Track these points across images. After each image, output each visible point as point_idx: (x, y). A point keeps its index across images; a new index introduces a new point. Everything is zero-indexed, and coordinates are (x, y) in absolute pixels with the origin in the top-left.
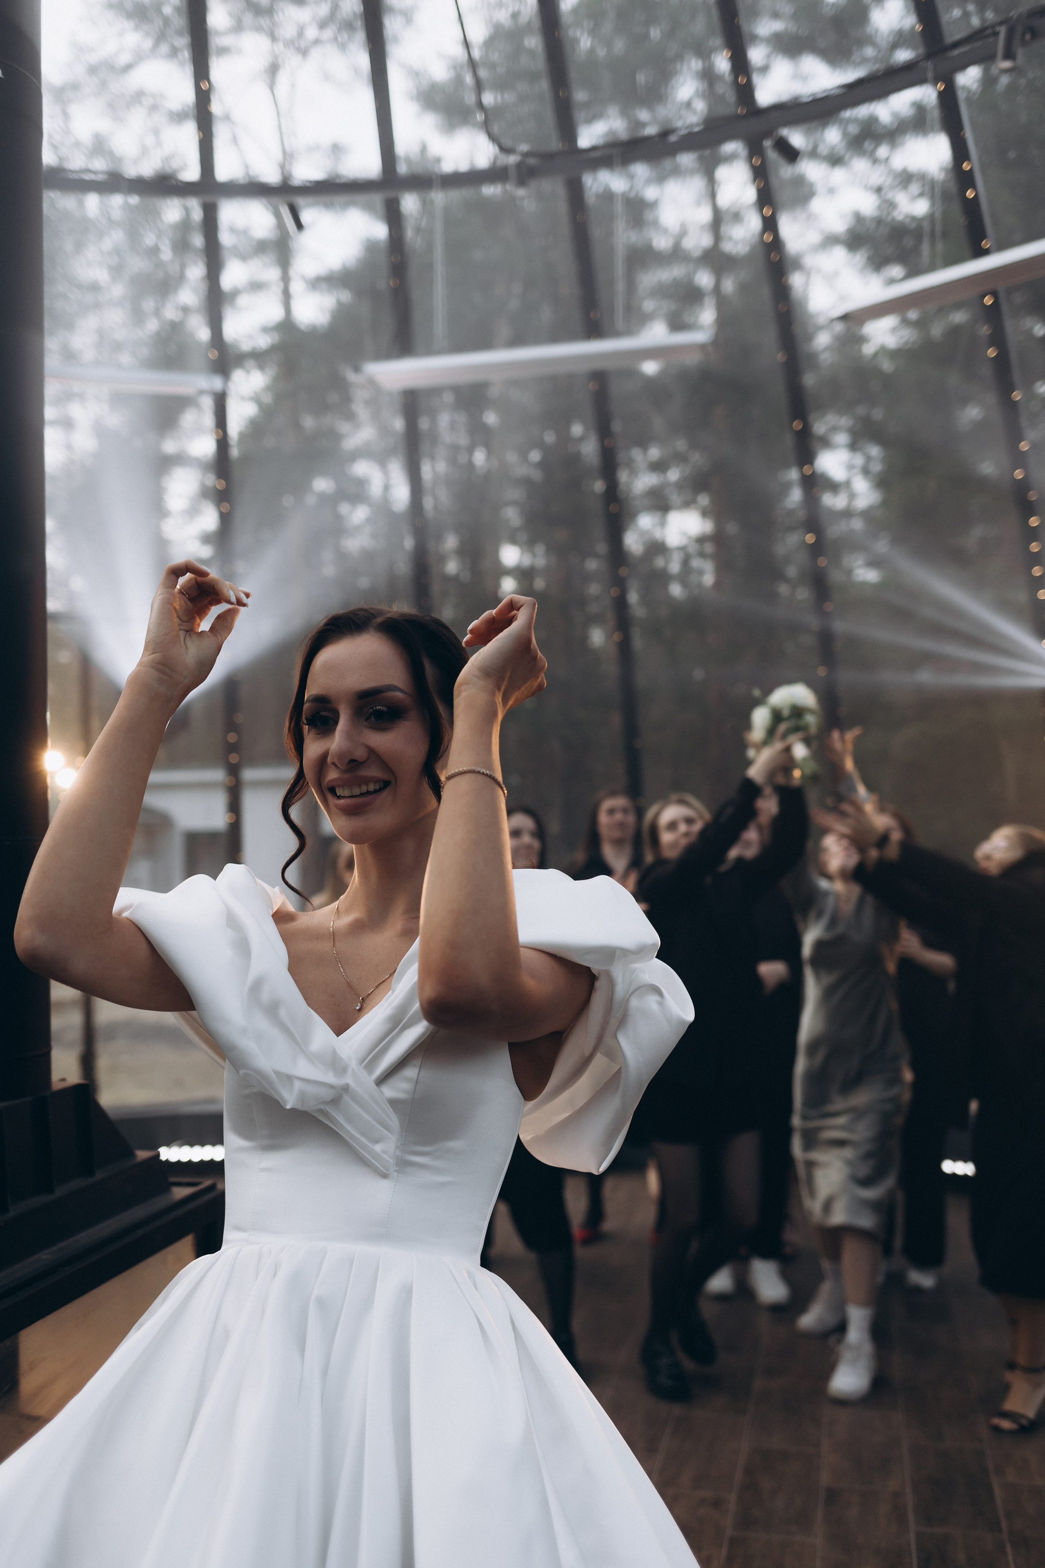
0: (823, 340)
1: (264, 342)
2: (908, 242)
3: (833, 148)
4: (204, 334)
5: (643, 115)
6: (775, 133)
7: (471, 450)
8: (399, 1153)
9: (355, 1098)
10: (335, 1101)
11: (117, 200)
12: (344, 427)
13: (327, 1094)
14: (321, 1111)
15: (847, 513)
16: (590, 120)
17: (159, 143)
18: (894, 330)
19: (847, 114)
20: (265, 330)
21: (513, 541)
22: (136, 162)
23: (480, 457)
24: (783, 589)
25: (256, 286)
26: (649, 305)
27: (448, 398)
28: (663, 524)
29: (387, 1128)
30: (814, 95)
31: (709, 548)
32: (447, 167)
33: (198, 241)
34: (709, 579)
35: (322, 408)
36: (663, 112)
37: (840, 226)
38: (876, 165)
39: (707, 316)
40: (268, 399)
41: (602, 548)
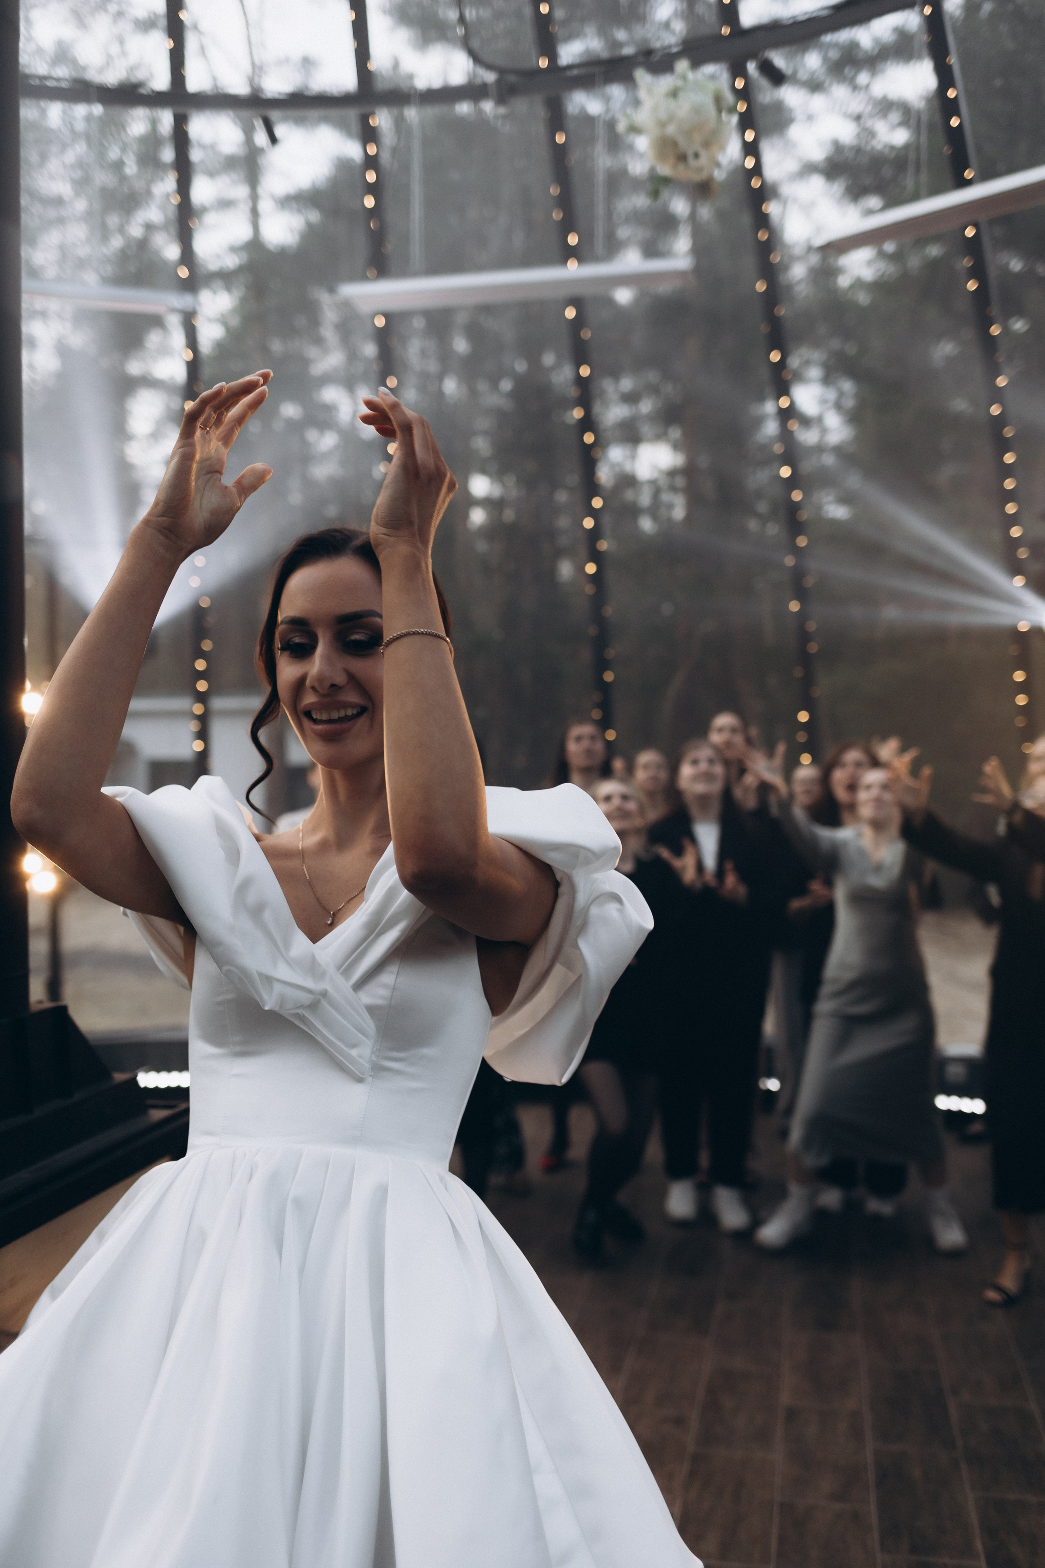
0: (798, 272)
1: (231, 262)
2: (887, 172)
3: (813, 73)
4: (172, 252)
5: (621, 35)
6: (760, 56)
7: (440, 378)
8: (374, 1058)
9: (332, 1003)
10: (314, 1006)
11: (81, 110)
12: (312, 352)
13: (306, 998)
14: (298, 1016)
15: (820, 449)
16: (570, 37)
17: (124, 53)
18: (870, 263)
19: (828, 38)
20: (233, 249)
21: (483, 471)
22: (101, 70)
23: (451, 386)
24: (753, 525)
25: (225, 204)
26: (623, 232)
27: (418, 323)
28: (633, 457)
29: (363, 1033)
30: (794, 17)
31: (680, 482)
32: (421, 83)
33: (168, 155)
34: (679, 513)
35: (289, 331)
36: (640, 32)
37: (818, 154)
38: (856, 92)
39: (682, 244)
40: (235, 321)
41: (573, 479)
